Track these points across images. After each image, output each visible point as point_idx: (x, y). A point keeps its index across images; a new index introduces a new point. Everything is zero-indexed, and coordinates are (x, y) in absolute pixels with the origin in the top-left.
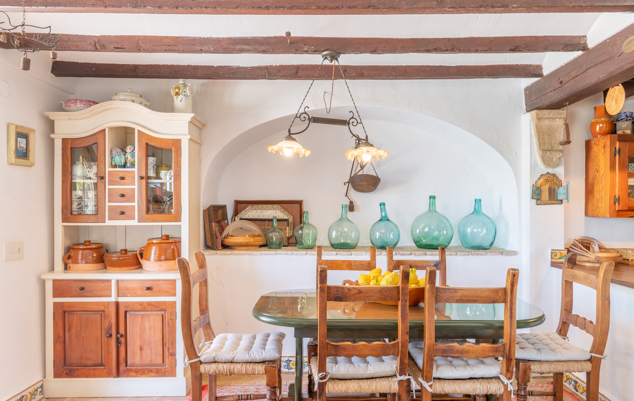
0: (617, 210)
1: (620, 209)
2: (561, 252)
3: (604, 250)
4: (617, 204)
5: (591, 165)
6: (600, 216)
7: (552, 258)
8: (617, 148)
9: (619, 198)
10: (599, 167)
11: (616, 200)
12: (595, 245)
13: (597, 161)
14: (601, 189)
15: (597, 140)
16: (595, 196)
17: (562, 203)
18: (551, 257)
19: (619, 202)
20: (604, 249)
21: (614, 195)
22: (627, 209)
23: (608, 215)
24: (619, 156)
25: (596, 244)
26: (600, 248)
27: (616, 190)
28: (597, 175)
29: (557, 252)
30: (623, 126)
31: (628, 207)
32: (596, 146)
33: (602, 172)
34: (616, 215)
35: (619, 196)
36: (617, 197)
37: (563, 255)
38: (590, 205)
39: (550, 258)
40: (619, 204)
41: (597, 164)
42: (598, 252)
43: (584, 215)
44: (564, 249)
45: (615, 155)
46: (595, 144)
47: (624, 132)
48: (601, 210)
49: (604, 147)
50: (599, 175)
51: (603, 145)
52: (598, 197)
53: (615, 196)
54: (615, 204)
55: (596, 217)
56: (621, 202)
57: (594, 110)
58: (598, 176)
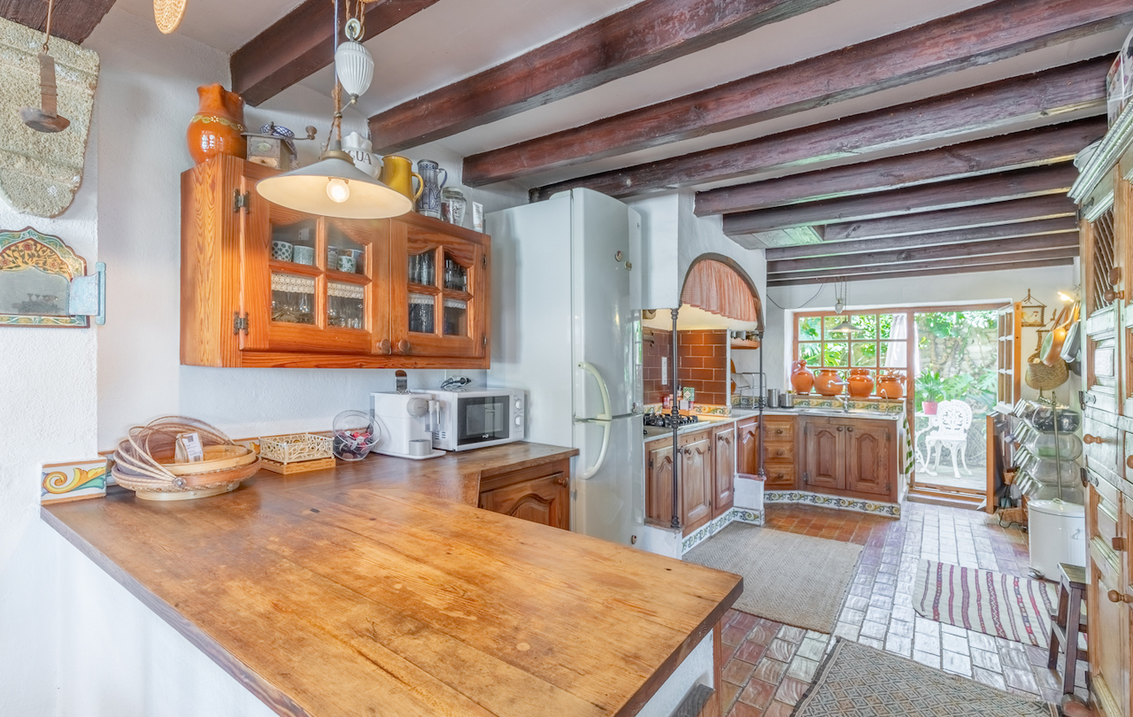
0: (241, 348)
1: (250, 346)
2: (83, 467)
3: (223, 447)
4: (242, 333)
5: (190, 234)
6: (206, 363)
7: (46, 491)
8: (243, 192)
9: (246, 320)
10: (204, 238)
11: (242, 324)
12: (191, 439)
13: (200, 223)
14: (207, 295)
15: (201, 169)
16: (198, 314)
17: (88, 326)
18: (44, 486)
19: (246, 329)
20: (228, 443)
21: (235, 309)
22: (267, 347)
23: (219, 362)
24: (248, 213)
25: (195, 435)
26: (207, 443)
27: (238, 299)
28: (201, 257)
29: (68, 471)
30: (261, 145)
31: (271, 342)
32: (198, 185)
33: (209, 250)
34: (239, 361)
35: (247, 314)
36: (242, 316)
37: (90, 475)
38: (188, 336)
39: (39, 491)
40: (247, 334)
41: (200, 231)
42: (197, 459)
43: (178, 361)
44: (96, 457)
45: (238, 210)
46: (197, 179)
47: (263, 162)
48: (207, 347)
49: (213, 187)
50: (204, 260)
51: (210, 181)
52: (202, 316)
53: (237, 314)
54: (237, 334)
55: (199, 365)
56: (251, 330)
57: (197, 96)
58: (201, 261)
